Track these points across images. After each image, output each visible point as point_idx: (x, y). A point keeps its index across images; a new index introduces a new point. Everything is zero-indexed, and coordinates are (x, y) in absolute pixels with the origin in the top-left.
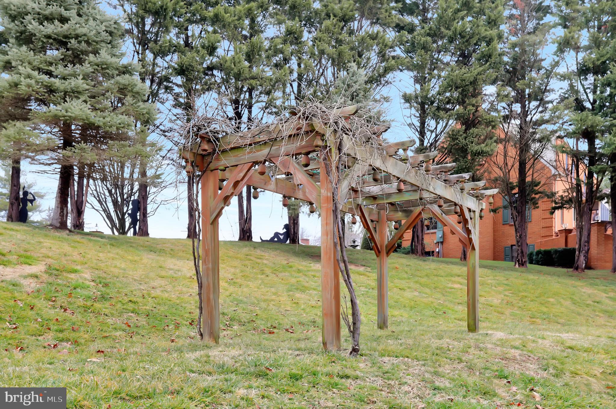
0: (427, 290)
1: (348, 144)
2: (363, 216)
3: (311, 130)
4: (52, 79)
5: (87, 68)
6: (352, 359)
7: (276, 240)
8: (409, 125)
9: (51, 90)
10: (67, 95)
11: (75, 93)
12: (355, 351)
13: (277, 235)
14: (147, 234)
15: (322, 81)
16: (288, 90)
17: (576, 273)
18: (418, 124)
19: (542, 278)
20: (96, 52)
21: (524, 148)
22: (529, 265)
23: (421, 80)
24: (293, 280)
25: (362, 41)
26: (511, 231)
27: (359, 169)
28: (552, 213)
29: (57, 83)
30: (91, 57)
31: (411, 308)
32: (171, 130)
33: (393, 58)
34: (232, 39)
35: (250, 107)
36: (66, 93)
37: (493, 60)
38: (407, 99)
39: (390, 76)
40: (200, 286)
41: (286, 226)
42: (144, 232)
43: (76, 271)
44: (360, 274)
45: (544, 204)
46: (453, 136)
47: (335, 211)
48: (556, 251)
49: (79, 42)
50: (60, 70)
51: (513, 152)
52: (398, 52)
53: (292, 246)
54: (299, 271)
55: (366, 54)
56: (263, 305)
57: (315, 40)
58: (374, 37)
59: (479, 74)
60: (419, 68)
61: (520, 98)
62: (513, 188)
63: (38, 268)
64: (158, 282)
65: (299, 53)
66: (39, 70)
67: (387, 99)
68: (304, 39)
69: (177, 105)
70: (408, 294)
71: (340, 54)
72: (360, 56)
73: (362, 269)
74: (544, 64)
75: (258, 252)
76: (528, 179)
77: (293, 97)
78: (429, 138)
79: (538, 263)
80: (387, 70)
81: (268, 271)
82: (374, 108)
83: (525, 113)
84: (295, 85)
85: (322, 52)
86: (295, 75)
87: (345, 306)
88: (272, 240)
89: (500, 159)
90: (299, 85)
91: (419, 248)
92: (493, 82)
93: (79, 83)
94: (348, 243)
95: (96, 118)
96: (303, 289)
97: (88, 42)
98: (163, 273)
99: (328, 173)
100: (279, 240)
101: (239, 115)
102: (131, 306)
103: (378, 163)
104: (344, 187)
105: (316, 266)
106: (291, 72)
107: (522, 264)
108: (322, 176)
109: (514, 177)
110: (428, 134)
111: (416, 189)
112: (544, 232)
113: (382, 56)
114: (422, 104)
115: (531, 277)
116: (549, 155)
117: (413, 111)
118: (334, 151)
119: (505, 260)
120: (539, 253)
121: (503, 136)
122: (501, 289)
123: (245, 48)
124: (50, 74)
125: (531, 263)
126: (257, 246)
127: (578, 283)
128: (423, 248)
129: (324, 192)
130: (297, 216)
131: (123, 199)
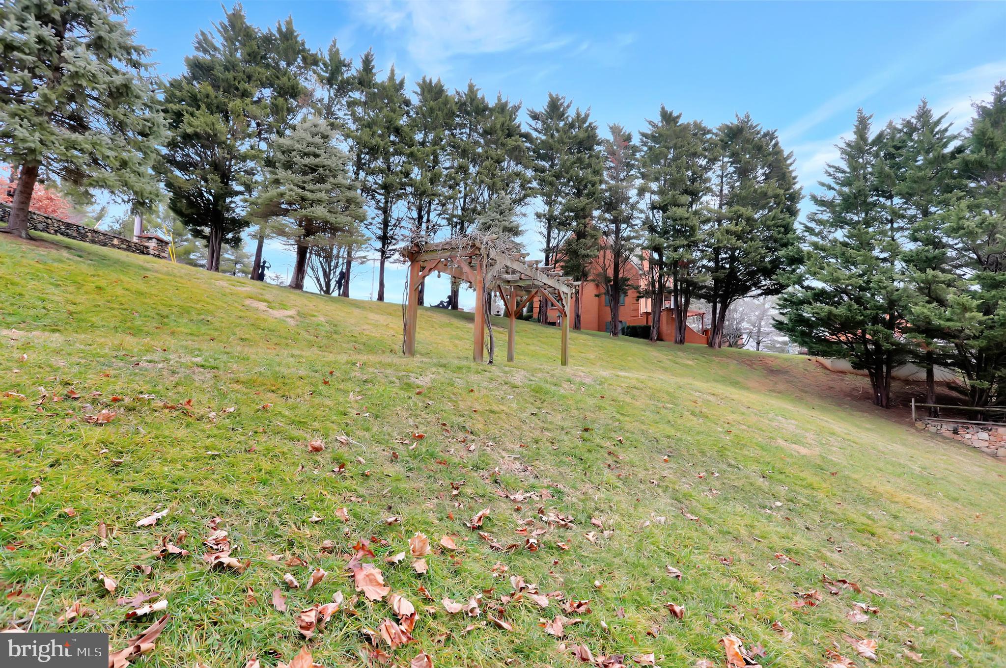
0: (546, 347)
1: (493, 254)
2: (501, 292)
3: (473, 246)
4: (306, 192)
5: (328, 186)
6: (489, 366)
7: (440, 307)
8: (540, 233)
9: (303, 199)
10: (313, 203)
11: (319, 202)
12: (491, 362)
13: (442, 303)
14: (348, 296)
15: (481, 199)
16: (457, 204)
17: (650, 342)
18: (546, 233)
19: (627, 344)
20: (335, 177)
21: (617, 254)
22: (620, 335)
23: (549, 203)
24: (454, 333)
25: (510, 176)
26: (608, 310)
27: (498, 267)
28: (638, 300)
29: (308, 195)
30: (331, 179)
31: (533, 356)
32: (371, 224)
33: (530, 188)
34: (421, 167)
35: (428, 212)
36: (313, 201)
37: (596, 196)
38: (538, 216)
39: (528, 200)
40: (405, 325)
41: (449, 297)
42: (346, 294)
43: (314, 316)
44: (500, 332)
45: (632, 294)
46: (569, 243)
47: (484, 288)
48: (640, 327)
49: (325, 170)
50: (310, 186)
51: (610, 255)
52: (535, 184)
53: (454, 311)
54: (457, 327)
55: (511, 185)
56: (435, 346)
57: (478, 173)
58: (518, 174)
59: (587, 204)
60: (548, 195)
61: (616, 221)
62: (610, 281)
63: (292, 312)
64: (366, 327)
65: (465, 180)
66: (298, 186)
67: (524, 215)
68: (470, 171)
69: (378, 208)
70: (532, 348)
71: (494, 184)
72: (508, 185)
73: (501, 329)
74: (631, 201)
75: (429, 313)
76: (620, 276)
77: (459, 208)
78: (553, 243)
79: (627, 335)
80: (525, 196)
81: (437, 326)
82: (516, 220)
83: (618, 230)
84: (462, 200)
85: (482, 182)
86: (462, 195)
87: (487, 339)
88: (438, 306)
89: (601, 260)
90: (465, 201)
91: (543, 319)
92: (598, 209)
93: (322, 195)
94: (493, 312)
95: (331, 218)
96: (461, 339)
97: (330, 170)
98: (369, 322)
99: (481, 267)
100: (444, 307)
101: (420, 217)
102: (353, 339)
103: (509, 264)
104: (489, 276)
105: (470, 326)
106: (460, 192)
107: (615, 334)
108: (478, 268)
109: (610, 273)
110: (552, 240)
111: (530, 278)
112: (634, 313)
113: (522, 186)
114: (549, 220)
115: (619, 343)
116: (634, 260)
117: (543, 224)
118: (485, 257)
119: (606, 331)
120: (628, 327)
121: (603, 245)
122: (596, 349)
123: (429, 174)
124: (303, 188)
125: (623, 334)
126: (427, 309)
127: (650, 349)
128: (546, 319)
129: (479, 278)
130: (458, 291)
131: (330, 270)
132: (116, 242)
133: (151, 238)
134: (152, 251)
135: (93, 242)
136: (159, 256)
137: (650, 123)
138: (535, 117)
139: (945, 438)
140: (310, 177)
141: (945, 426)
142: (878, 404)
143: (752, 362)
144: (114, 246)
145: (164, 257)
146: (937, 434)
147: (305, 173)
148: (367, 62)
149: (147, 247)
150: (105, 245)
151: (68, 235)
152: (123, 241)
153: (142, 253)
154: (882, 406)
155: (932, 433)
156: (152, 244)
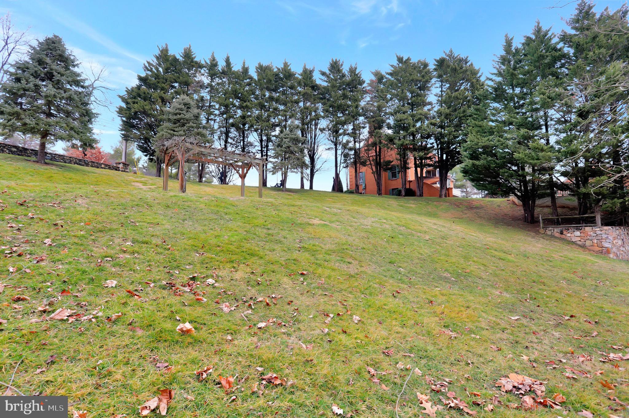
7: (276, 187)
12: (183, 192)
27: (194, 152)
41: (281, 181)
49: (184, 120)
75: (270, 191)
97: (187, 120)
100: (278, 187)
103: (203, 150)
107: (379, 194)
124: (174, 130)
126: (269, 188)
132: (103, 166)
133: (120, 163)
134: (120, 169)
135: (92, 166)
136: (124, 171)
137: (392, 66)
138: (323, 74)
139: (556, 238)
140: (177, 125)
141: (556, 230)
142: (525, 221)
143: (458, 203)
144: (102, 168)
145: (127, 172)
146: (552, 236)
147: (175, 123)
148: (228, 61)
149: (119, 167)
150: (98, 167)
151: (80, 164)
152: (106, 165)
153: (116, 170)
154: (528, 222)
155: (549, 235)
156: (121, 166)
